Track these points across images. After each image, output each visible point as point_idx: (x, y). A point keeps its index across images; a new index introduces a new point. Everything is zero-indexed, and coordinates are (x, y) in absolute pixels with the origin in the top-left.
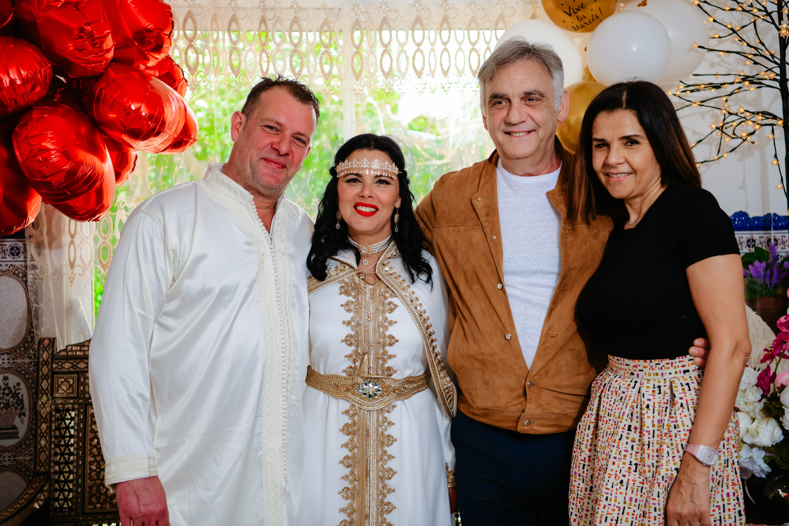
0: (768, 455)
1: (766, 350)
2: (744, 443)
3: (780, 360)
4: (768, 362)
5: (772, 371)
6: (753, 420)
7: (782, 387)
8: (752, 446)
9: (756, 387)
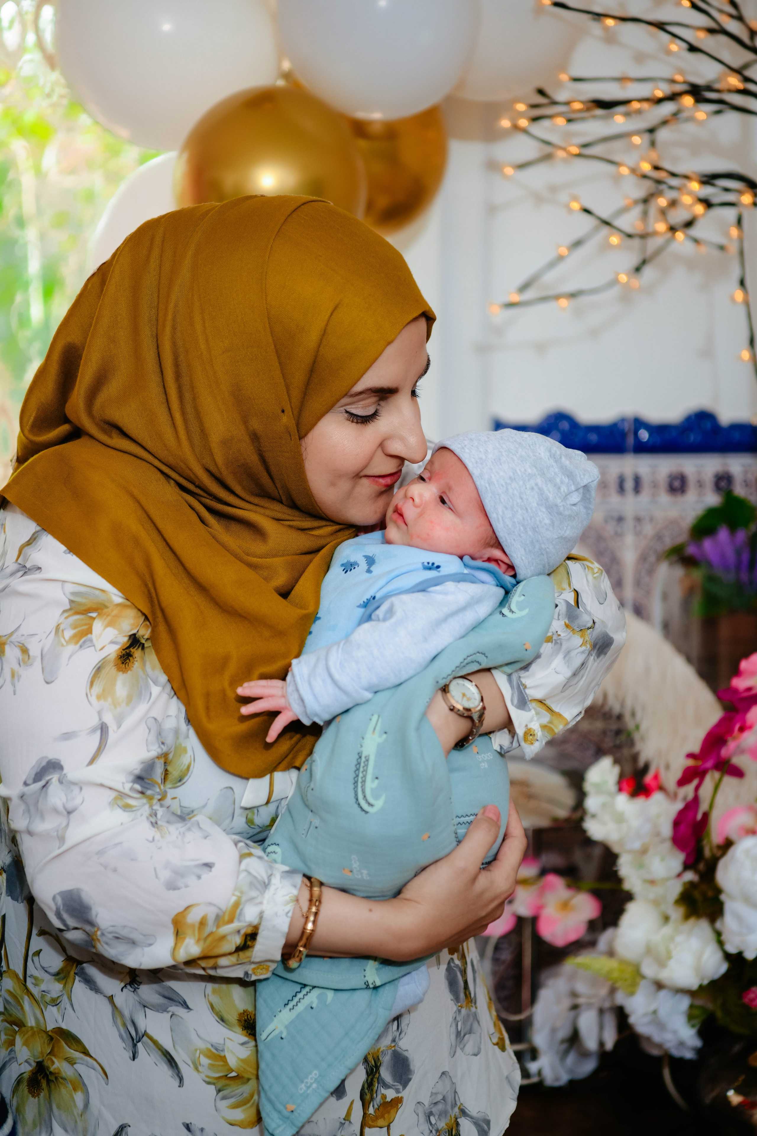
0: (699, 1002)
1: (690, 756)
2: (643, 977)
3: (720, 780)
4: (695, 782)
5: (703, 807)
6: (666, 919)
7: (728, 844)
8: (659, 986)
9: (668, 845)
